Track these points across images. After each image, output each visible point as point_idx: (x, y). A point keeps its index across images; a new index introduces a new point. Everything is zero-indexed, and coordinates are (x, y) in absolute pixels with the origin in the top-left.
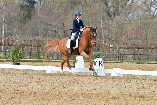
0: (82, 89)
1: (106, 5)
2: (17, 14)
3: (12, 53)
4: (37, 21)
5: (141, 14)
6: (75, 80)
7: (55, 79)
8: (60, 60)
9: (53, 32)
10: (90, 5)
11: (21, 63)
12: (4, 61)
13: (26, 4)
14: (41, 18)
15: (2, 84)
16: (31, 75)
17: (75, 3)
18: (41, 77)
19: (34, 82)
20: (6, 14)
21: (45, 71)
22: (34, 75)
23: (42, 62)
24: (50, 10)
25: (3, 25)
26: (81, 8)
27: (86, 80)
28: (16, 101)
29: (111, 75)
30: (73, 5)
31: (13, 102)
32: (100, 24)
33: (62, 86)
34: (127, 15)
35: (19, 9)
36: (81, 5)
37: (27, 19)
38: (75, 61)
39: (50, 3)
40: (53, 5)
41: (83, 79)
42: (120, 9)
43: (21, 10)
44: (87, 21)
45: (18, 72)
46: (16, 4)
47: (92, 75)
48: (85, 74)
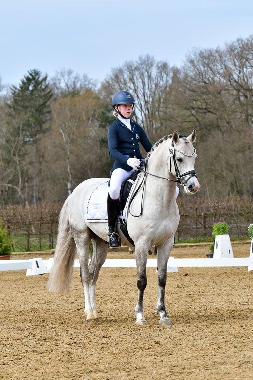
0: (230, 300)
2: (95, 157)
6: (215, 283)
7: (176, 283)
8: (184, 245)
10: (238, 131)
15: (71, 300)
16: (127, 279)
17: (209, 128)
19: (134, 292)
20: (72, 158)
22: (132, 278)
25: (68, 181)
26: (221, 136)
27: (237, 281)
28: (97, 333)
30: (204, 132)
31: (92, 336)
33: (190, 296)
35: (97, 147)
36: (221, 130)
38: (213, 243)
39: (158, 131)
41: (230, 280)
43: (102, 149)
44: (235, 163)
46: (91, 137)
47: (249, 270)
48: (235, 270)
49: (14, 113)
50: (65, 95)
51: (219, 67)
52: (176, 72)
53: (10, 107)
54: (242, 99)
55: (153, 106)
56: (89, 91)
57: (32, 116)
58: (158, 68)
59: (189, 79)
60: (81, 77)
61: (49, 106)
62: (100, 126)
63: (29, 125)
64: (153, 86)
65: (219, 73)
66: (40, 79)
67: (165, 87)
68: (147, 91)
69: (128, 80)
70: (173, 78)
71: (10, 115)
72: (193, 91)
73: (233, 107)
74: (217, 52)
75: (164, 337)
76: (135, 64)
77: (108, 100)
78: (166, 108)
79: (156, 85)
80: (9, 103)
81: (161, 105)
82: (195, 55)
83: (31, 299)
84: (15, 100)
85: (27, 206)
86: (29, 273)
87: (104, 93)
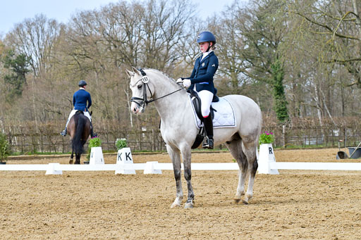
4: (30, 98)
6: (90, 183)
8: (67, 155)
9: (56, 115)
10: (109, 72)
11: (9, 162)
13: (13, 75)
14: (37, 94)
16: (23, 179)
17: (87, 69)
18: (38, 180)
19: (29, 188)
21: (45, 172)
22: (27, 178)
23: (40, 158)
24: (49, 81)
26: (96, 75)
27: (107, 181)
29: (145, 173)
30: (83, 72)
32: (126, 98)
35: (3, 82)
36: (96, 71)
37: (16, 96)
38: (89, 154)
39: (49, 71)
40: (54, 74)
41: (102, 180)
43: (6, 84)
44: (106, 96)
45: (4, 175)
47: (116, 173)
48: (105, 173)
51: (95, 24)
52: (63, 27)
55: (45, 52)
58: (49, 24)
59: (73, 32)
62: (5, 67)
64: (46, 37)
65: (95, 28)
67: (55, 39)
68: (40, 41)
69: (26, 32)
70: (61, 31)
72: (76, 41)
73: (106, 54)
74: (94, 12)
75: (51, 220)
76: (32, 21)
77: (11, 47)
78: (55, 54)
79: (48, 37)
81: (51, 52)
82: (77, 14)
87: (8, 42)
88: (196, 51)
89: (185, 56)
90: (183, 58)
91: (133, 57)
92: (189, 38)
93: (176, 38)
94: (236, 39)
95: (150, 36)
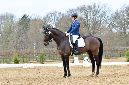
0: (78, 74)
1: (89, 29)
2: (41, 37)
3: (39, 58)
5: (107, 32)
11: (45, 63)
12: (36, 62)
15: (35, 74)
16: (50, 69)
18: (56, 69)
19: (52, 72)
20: (35, 37)
21: (58, 66)
23: (56, 61)
25: (34, 43)
27: (80, 69)
34: (100, 34)
35: (42, 34)
38: (73, 59)
42: (96, 30)
45: (43, 67)
46: (40, 32)
47: (83, 66)
48: (79, 66)
49: (20, 25)
50: (33, 20)
52: (63, 14)
53: (19, 24)
54: (81, 21)
55: (57, 23)
56: (40, 19)
57: (24, 26)
58: (58, 13)
59: (67, 16)
60: (38, 16)
61: (29, 24)
63: (24, 29)
66: (27, 16)
67: (60, 19)
68: (56, 20)
69: (50, 16)
70: (62, 16)
71: (19, 26)
72: (68, 19)
74: (74, 9)
76: (52, 12)
77: (45, 22)
78: (60, 24)
79: (58, 18)
80: (18, 23)
81: (59, 23)
82: (68, 10)
83: (24, 74)
84: (20, 22)
85: (23, 50)
86: (24, 67)
87: (44, 20)
88: (111, 22)
89: (107, 24)
90: (106, 24)
91: (88, 25)
92: (108, 17)
93: (103, 17)
94: (125, 18)
95: (94, 17)
